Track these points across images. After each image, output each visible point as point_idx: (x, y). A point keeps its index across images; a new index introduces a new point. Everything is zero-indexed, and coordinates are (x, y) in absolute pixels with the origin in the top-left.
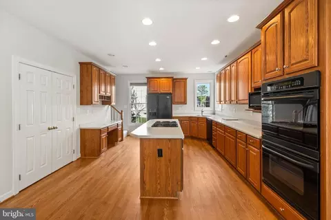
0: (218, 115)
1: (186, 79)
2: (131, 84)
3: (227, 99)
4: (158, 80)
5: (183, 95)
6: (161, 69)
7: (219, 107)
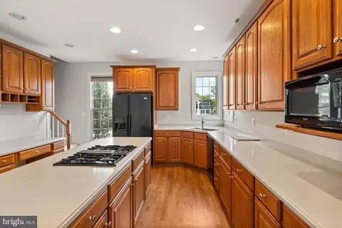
0: (227, 127)
1: (177, 70)
2: (93, 78)
3: (239, 101)
4: (131, 70)
5: (172, 96)
6: (134, 51)
7: (229, 115)
